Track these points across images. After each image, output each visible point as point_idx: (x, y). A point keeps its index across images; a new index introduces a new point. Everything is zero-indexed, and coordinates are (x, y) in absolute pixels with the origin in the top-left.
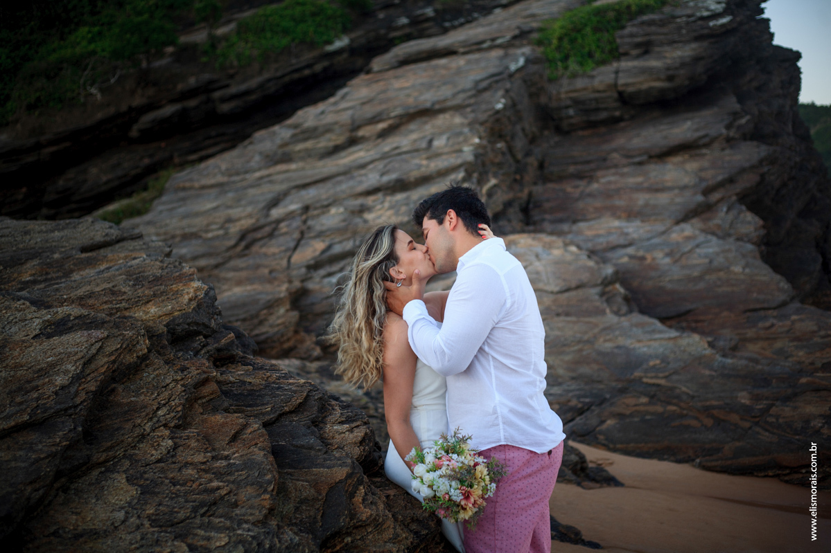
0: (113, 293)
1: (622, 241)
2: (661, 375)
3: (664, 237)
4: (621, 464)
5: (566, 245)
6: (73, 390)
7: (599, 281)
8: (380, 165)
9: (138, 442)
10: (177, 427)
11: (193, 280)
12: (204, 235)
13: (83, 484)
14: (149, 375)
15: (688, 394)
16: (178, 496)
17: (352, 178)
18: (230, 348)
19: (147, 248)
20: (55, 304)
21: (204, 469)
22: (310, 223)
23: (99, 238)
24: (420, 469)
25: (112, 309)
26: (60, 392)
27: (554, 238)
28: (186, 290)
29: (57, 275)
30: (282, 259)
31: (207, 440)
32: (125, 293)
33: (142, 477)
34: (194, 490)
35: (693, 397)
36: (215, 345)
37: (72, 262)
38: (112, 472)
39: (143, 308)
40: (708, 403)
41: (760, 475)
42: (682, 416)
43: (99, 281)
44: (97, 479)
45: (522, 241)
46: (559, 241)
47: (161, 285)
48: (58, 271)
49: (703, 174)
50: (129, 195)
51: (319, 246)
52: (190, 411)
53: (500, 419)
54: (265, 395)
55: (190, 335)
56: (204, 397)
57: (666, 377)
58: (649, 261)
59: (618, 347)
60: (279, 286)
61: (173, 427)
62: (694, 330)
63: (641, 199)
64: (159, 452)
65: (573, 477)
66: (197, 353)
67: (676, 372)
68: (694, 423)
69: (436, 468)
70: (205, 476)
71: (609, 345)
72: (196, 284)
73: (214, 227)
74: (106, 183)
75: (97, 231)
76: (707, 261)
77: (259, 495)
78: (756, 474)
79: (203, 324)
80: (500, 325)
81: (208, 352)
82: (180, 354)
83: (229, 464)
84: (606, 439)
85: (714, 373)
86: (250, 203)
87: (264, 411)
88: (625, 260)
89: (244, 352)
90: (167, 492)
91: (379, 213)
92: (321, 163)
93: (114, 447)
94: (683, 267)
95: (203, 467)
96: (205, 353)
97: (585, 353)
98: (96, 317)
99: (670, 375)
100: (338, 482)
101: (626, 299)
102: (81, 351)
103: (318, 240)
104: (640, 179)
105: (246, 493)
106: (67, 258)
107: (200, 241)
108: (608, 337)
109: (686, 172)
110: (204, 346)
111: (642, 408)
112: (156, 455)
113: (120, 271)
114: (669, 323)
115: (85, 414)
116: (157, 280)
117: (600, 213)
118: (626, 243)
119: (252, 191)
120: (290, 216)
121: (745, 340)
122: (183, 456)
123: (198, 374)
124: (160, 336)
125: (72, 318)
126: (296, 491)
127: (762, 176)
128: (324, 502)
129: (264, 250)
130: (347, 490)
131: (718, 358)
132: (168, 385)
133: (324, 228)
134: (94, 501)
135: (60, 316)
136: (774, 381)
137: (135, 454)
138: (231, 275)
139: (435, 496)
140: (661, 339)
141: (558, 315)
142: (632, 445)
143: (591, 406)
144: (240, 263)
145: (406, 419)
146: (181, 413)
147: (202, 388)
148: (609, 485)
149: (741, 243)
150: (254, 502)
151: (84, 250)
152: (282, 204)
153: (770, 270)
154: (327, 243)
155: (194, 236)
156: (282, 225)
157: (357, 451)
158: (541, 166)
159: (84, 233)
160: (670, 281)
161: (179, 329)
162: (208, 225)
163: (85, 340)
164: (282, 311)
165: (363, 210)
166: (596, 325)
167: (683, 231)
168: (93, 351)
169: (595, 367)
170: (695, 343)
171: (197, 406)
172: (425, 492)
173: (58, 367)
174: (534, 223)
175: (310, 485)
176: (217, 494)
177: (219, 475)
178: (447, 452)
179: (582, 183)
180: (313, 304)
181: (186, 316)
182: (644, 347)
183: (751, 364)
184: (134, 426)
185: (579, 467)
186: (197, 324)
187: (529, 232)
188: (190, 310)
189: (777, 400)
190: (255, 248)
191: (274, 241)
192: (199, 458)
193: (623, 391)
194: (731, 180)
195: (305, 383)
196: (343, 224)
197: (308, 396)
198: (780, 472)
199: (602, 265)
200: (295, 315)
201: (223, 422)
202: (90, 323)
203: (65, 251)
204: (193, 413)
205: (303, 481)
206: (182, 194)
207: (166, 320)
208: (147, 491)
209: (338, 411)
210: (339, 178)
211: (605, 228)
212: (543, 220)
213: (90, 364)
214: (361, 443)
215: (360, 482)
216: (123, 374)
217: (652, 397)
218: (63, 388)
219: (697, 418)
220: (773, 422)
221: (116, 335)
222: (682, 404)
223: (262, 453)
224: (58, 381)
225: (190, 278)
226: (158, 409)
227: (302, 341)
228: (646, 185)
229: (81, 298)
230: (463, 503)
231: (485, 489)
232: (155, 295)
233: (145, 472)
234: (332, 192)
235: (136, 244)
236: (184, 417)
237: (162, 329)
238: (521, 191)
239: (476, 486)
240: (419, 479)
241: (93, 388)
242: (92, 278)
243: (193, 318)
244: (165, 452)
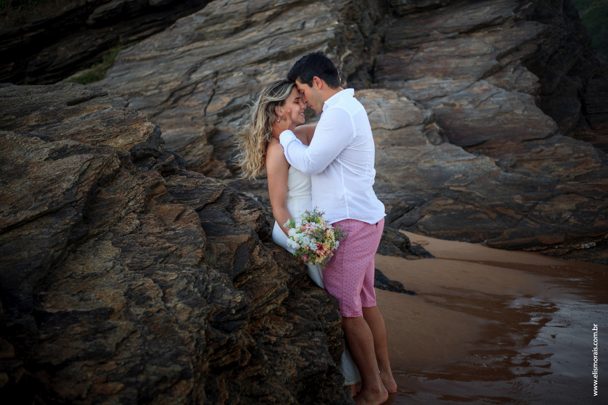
0: (94, 131)
1: (439, 94)
2: (462, 184)
3: (468, 90)
4: (433, 244)
5: (399, 96)
6: (74, 191)
7: (422, 122)
8: (268, 42)
9: (117, 222)
10: (141, 212)
11: (145, 121)
12: (145, 94)
13: (85, 248)
14: (121, 182)
15: (480, 197)
16: (145, 252)
17: (248, 51)
18: (172, 165)
19: (112, 102)
20: (56, 138)
21: (160, 236)
22: (219, 83)
23: (79, 96)
24: (292, 232)
25: (94, 141)
26: (66, 193)
27: (391, 92)
28: (142, 128)
29: (53, 121)
30: (200, 109)
31: (161, 220)
32: (101, 131)
33: (121, 242)
34: (155, 248)
35: (484, 199)
36: (162, 163)
37: (62, 112)
38: (103, 240)
39: (114, 140)
40: (494, 203)
41: (527, 250)
42: (476, 212)
43: (83, 123)
44: (93, 245)
45: (369, 94)
46: (394, 94)
47: (125, 125)
48: (54, 118)
49: (497, 45)
50: (89, 66)
51: (226, 99)
52: (149, 203)
53: (346, 203)
54: (195, 193)
55: (146, 157)
56: (157, 194)
57: (465, 186)
58: (457, 107)
59: (434, 166)
60: (198, 128)
61: (139, 213)
62: (487, 154)
63: (453, 63)
64: (131, 227)
65: (401, 252)
66: (150, 168)
67: (472, 183)
68: (483, 216)
69: (302, 231)
70: (161, 240)
71: (427, 165)
72: (148, 124)
73: (151, 88)
74: (71, 58)
75: (77, 91)
76: (498, 106)
77: (195, 250)
78: (524, 249)
79: (154, 149)
80: (349, 148)
81: (158, 167)
82: (140, 169)
83: (176, 233)
84: (424, 228)
85: (498, 183)
86: (177, 70)
87: (195, 202)
88: (441, 106)
89: (180, 168)
90: (138, 250)
91: (268, 75)
92: (226, 41)
93: (102, 225)
94: (481, 111)
95: (159, 235)
96: (156, 168)
97: (411, 171)
98: (85, 146)
99: (468, 184)
100: (243, 243)
101: (441, 134)
102: (77, 167)
103: (225, 95)
104: (453, 49)
105: (187, 249)
106: (59, 109)
107: (142, 98)
108: (427, 160)
109: (485, 43)
110: (155, 164)
111: (448, 207)
112: (130, 229)
113: (97, 117)
114: (470, 150)
115: (83, 205)
116: (122, 122)
117: (424, 73)
118: (442, 94)
119: (177, 62)
120: (205, 79)
121: (521, 161)
122: (146, 229)
123: (152, 180)
124: (126, 157)
125: (69, 147)
126: (217, 249)
127: (539, 46)
128: (235, 255)
129: (187, 103)
130: (249, 248)
131: (502, 173)
132: (134, 187)
133: (229, 87)
134: (93, 257)
135: (61, 146)
136: (539, 187)
137: (116, 229)
138: (165, 121)
139: (301, 248)
140: (463, 160)
141: (393, 145)
142: (442, 231)
143: (415, 206)
144: (171, 112)
145: (284, 205)
146: (143, 204)
147: (155, 189)
148: (425, 257)
149: (522, 94)
150: (192, 254)
151: (69, 104)
152: (199, 70)
153: (542, 112)
154: (232, 98)
155: (138, 94)
156: (199, 85)
157: (254, 226)
158: (383, 41)
159: (68, 93)
160: (471, 121)
161: (138, 153)
162: (147, 86)
163: (80, 160)
164: (201, 145)
165: (256, 73)
166: (419, 151)
167: (482, 85)
168: (85, 167)
169: (418, 180)
170: (486, 163)
171: (153, 200)
172: (295, 245)
173: (64, 178)
174: (378, 82)
175: (226, 245)
176: (169, 250)
177: (169, 239)
178: (309, 221)
179: (412, 52)
180: (223, 140)
181: (142, 144)
182: (451, 166)
183: (524, 176)
184: (114, 212)
185: (405, 245)
186: (150, 150)
187: (374, 88)
188: (145, 141)
189: (540, 200)
190: (181, 102)
191: (194, 97)
192: (157, 230)
193: (436, 196)
194: (517, 49)
195: (220, 185)
196: (243, 84)
197: (223, 193)
198: (540, 248)
199: (424, 110)
200: (210, 148)
201: (170, 209)
202: (81, 150)
203: (57, 105)
204: (150, 204)
205: (221, 243)
206: (128, 65)
207: (130, 147)
208: (125, 250)
209: (243, 202)
210: (239, 51)
211: (427, 84)
212: (384, 79)
213: (84, 175)
214: (257, 220)
215: (257, 243)
216: (105, 181)
217: (456, 199)
218: (68, 190)
219: (486, 213)
220: (537, 215)
221: (99, 157)
222: (476, 204)
223: (196, 226)
224: (64, 186)
225: (143, 120)
226: (129, 202)
227: (216, 166)
228: (456, 53)
229: (72, 135)
230: (318, 252)
231: (332, 244)
232: (121, 132)
233: (123, 240)
234: (234, 61)
235: (104, 99)
236: (145, 206)
237: (127, 153)
238: (369, 58)
239: (326, 242)
240: (291, 238)
241: (87, 190)
242: (79, 122)
243: (147, 146)
244: (135, 227)
